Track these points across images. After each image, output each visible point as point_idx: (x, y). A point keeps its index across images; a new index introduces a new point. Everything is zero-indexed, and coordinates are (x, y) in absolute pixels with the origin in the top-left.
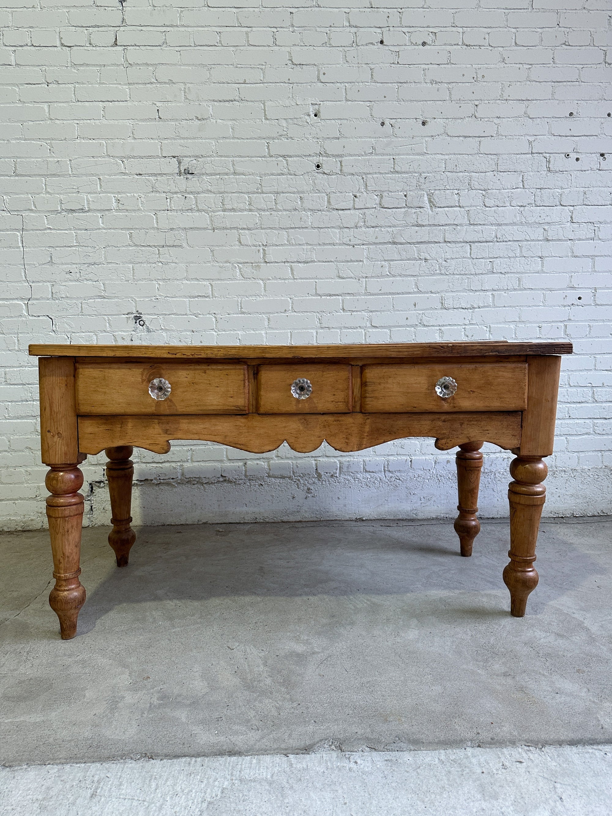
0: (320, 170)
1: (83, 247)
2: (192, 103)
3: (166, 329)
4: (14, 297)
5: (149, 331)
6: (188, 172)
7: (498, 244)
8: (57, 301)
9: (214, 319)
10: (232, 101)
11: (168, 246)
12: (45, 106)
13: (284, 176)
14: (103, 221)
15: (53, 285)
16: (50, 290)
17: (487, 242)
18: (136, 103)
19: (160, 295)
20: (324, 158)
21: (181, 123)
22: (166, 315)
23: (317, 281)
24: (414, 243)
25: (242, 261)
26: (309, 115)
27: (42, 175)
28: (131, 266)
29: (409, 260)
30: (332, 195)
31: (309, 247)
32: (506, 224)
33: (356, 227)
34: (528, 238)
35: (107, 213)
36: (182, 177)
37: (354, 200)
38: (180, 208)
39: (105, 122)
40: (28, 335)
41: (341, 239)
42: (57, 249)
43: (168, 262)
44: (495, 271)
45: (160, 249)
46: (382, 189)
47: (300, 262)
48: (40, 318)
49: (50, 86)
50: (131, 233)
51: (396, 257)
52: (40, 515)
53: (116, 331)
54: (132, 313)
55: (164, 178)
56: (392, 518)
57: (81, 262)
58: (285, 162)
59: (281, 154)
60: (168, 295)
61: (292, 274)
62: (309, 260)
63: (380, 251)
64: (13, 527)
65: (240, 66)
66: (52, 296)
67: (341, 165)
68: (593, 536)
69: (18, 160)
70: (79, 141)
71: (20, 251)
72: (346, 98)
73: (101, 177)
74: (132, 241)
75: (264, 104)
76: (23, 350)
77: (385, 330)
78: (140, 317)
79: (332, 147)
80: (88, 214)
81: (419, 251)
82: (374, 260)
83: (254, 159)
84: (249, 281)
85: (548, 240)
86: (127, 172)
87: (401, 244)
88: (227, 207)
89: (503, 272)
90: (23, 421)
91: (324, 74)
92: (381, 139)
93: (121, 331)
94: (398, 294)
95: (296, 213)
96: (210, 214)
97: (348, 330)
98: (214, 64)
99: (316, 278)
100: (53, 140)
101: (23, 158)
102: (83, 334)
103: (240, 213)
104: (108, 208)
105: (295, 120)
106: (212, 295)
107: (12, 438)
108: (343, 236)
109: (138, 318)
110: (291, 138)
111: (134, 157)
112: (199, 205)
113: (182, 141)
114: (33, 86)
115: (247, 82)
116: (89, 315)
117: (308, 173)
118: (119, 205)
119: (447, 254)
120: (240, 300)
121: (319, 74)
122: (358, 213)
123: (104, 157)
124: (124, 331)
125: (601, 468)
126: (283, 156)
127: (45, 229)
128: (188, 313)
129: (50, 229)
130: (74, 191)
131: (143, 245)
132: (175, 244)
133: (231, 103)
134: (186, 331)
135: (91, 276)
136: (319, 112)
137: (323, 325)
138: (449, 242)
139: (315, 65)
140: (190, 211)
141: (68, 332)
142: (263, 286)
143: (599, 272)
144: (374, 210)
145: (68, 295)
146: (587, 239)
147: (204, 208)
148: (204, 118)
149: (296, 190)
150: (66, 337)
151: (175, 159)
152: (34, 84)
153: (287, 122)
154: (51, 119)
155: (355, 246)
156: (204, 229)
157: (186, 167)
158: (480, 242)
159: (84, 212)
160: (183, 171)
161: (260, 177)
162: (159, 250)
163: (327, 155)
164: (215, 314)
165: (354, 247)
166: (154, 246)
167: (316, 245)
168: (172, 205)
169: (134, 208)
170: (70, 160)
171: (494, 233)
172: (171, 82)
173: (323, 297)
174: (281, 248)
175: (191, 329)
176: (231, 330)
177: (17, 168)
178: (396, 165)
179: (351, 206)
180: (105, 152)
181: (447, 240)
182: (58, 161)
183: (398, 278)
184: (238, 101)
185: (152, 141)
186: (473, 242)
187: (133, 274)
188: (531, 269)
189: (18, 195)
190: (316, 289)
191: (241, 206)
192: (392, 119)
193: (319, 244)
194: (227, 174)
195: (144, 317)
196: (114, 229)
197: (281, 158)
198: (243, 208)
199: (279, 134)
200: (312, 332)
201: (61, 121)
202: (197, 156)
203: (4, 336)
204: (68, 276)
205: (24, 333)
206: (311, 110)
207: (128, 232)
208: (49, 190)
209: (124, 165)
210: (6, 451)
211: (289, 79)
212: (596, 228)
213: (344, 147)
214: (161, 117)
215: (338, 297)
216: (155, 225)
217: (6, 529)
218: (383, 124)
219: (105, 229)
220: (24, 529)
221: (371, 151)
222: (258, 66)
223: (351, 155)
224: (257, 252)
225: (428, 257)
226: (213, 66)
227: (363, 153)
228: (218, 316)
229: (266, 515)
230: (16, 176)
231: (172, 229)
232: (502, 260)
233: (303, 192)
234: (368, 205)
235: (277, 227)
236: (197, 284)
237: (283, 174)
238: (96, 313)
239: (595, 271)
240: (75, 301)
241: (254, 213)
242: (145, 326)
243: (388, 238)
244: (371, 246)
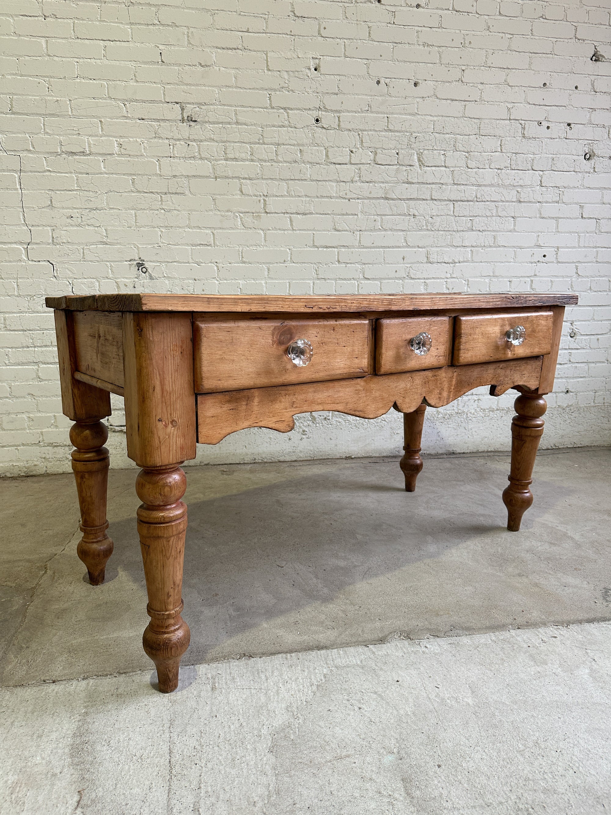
0: (319, 125)
1: (84, 192)
2: (195, 48)
3: (169, 277)
4: (13, 241)
5: (151, 278)
6: (191, 120)
7: (477, 203)
8: (58, 246)
9: (216, 268)
10: (235, 49)
11: (170, 193)
12: (43, 41)
13: (284, 129)
14: (104, 165)
15: (54, 230)
16: (50, 234)
17: (468, 201)
18: (139, 45)
19: (163, 243)
20: (323, 113)
21: (184, 68)
22: (168, 262)
23: (314, 232)
24: (404, 200)
25: (243, 210)
26: (309, 69)
27: (40, 114)
28: (133, 212)
29: (399, 215)
30: (330, 150)
31: (308, 199)
32: (485, 185)
33: (352, 181)
34: (503, 199)
35: (109, 157)
36: (185, 124)
37: (350, 156)
38: (183, 155)
39: (106, 62)
40: (28, 280)
41: (338, 192)
42: (57, 192)
43: (170, 210)
44: (474, 229)
45: (163, 196)
46: (376, 146)
47: (299, 214)
48: (41, 263)
49: (48, 19)
50: (134, 179)
51: (388, 212)
52: (43, 460)
53: (119, 278)
54: (135, 260)
55: (167, 124)
56: (377, 455)
57: (82, 207)
58: (286, 114)
59: (282, 106)
60: (171, 243)
61: (292, 225)
62: (308, 212)
63: (373, 205)
64: (16, 472)
65: (243, 13)
66: (53, 241)
67: (339, 121)
68: (552, 465)
69: (15, 97)
70: (79, 81)
71: (18, 193)
72: (345, 54)
73: (103, 120)
74: (134, 187)
75: (266, 54)
76: (23, 296)
77: (376, 282)
78: (143, 264)
79: (331, 102)
80: (89, 157)
81: (408, 207)
82: (368, 214)
83: (257, 110)
84: (250, 231)
85: (520, 202)
86: (129, 115)
87: (393, 199)
88: (230, 156)
89: (481, 230)
90: (24, 367)
91: (325, 28)
92: (376, 97)
93: (124, 278)
94: (389, 247)
95: (296, 165)
96: (213, 163)
97: (342, 282)
98: (218, 10)
99: (314, 230)
100: (51, 77)
101: (20, 95)
102: (85, 280)
103: (242, 163)
104: (110, 153)
105: (296, 73)
106: (214, 244)
107: (13, 384)
108: (340, 190)
109: (140, 265)
110: (292, 90)
111: (137, 101)
112: (201, 153)
113: (185, 87)
114: (29, 18)
115: (250, 31)
116: (91, 261)
117: (307, 126)
118: (122, 149)
119: (433, 211)
120: (241, 249)
121: (319, 28)
122: (354, 169)
123: (105, 99)
124: (126, 278)
125: (555, 407)
126: (285, 109)
127: (45, 171)
128: (191, 261)
129: (49, 171)
130: (75, 132)
131: (146, 191)
132: (178, 192)
133: (234, 51)
134: (188, 279)
135: (92, 221)
136: (319, 67)
137: (320, 277)
138: (436, 200)
139: (316, 19)
140: (192, 159)
141: (70, 278)
142: (263, 236)
143: (561, 233)
144: (368, 165)
145: (70, 241)
146: (553, 202)
147: (206, 157)
148: (207, 64)
149: (296, 143)
150: (68, 283)
151: (178, 106)
152: (30, 16)
153: (288, 74)
154: (49, 56)
155: (351, 200)
156: (207, 177)
157: (189, 114)
158: (462, 201)
159: (85, 156)
160: (186, 118)
161: (262, 128)
162: (161, 197)
163: (326, 110)
164: (216, 262)
165: (349, 200)
166: (157, 192)
167: (314, 197)
168: (176, 152)
169: (136, 154)
170: (70, 100)
171: (474, 193)
172: (174, 25)
173: (320, 249)
174: (281, 199)
175: (194, 277)
176: (232, 279)
177: (14, 106)
178: (389, 123)
179: (347, 161)
180: (106, 94)
181: (433, 198)
182: (57, 101)
183: (389, 233)
184: (241, 50)
185: (155, 85)
186: (456, 201)
187: (136, 220)
188: (505, 228)
189: (14, 134)
190: (313, 241)
191: (243, 155)
192: (387, 78)
193: (317, 197)
194: (229, 123)
195: (147, 265)
196: (116, 174)
197: (282, 111)
198: (245, 158)
199: (281, 86)
200: (309, 283)
201: (60, 58)
202: (200, 104)
203: (2, 281)
204: (69, 221)
205: (24, 278)
206: (312, 64)
207: (130, 178)
208: (48, 131)
209: (126, 109)
210: (7, 398)
211: (291, 31)
212: (561, 192)
213: (342, 103)
214: (164, 60)
215: (334, 249)
216: (158, 172)
217: (9, 475)
218: (378, 82)
219: (106, 174)
220: (28, 475)
221: (367, 109)
222: (261, 16)
223: (348, 112)
224: (258, 202)
225: (416, 214)
226: (217, 12)
227: (360, 110)
228: (220, 265)
229: (263, 456)
230: (13, 113)
231: (175, 176)
232: (480, 218)
233: (303, 145)
234: (363, 161)
235: (278, 178)
236: (200, 232)
237: (284, 126)
238: (98, 259)
239: (558, 232)
240: (76, 247)
241: (255, 163)
242: (147, 273)
243: (381, 194)
244: (365, 201)
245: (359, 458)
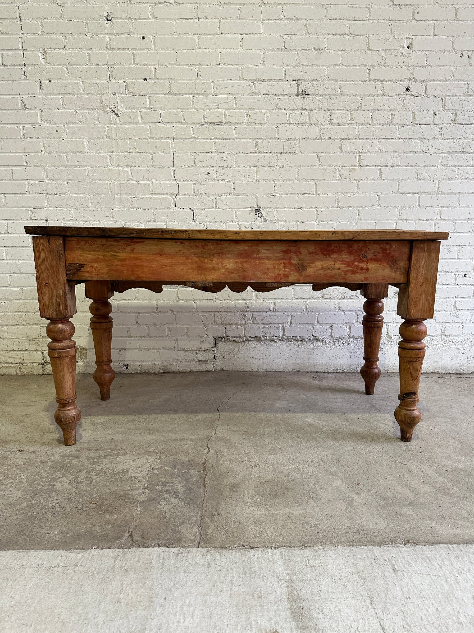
0: (409, 93)
1: (220, 153)
2: (311, 36)
3: (279, 220)
4: (165, 193)
5: (265, 221)
6: (305, 93)
8: (197, 197)
9: (316, 212)
10: (343, 35)
11: (284, 153)
12: (196, 37)
13: (379, 97)
14: (236, 132)
15: (195, 184)
16: (193, 188)
18: (267, 36)
19: (276, 193)
20: (413, 83)
21: (302, 52)
22: (279, 208)
23: (400, 181)
25: (342, 165)
26: (403, 47)
27: (191, 94)
28: (255, 169)
30: (417, 113)
31: (396, 154)
33: (434, 139)
35: (239, 125)
36: (299, 97)
37: (434, 117)
38: (297, 122)
39: (242, 51)
40: (175, 223)
41: (422, 148)
42: (200, 154)
43: (284, 166)
45: (279, 155)
46: (457, 109)
47: (387, 166)
48: (185, 210)
49: (200, 20)
50: (257, 142)
51: (464, 163)
53: (241, 222)
54: (254, 207)
55: (286, 97)
56: (444, 372)
57: (217, 166)
58: (381, 85)
59: (378, 79)
60: (282, 193)
61: (381, 175)
62: (395, 164)
63: (452, 158)
64: (157, 370)
65: (351, 5)
66: (194, 192)
67: (426, 89)
69: (173, 81)
70: (221, 66)
71: (171, 156)
72: (434, 33)
73: (237, 96)
74: (257, 148)
75: (368, 38)
77: (451, 222)
78: (259, 210)
79: (420, 74)
80: (225, 126)
82: (446, 165)
83: (358, 83)
84: (346, 181)
86: (257, 92)
87: (469, 153)
88: (333, 121)
91: (418, 13)
92: (459, 68)
93: (244, 221)
94: (464, 193)
95: (388, 127)
96: (319, 127)
97: (422, 222)
98: (331, 4)
99: (399, 179)
100: (201, 65)
101: (177, 79)
102: (216, 223)
103: (343, 126)
104: (241, 122)
105: (392, 51)
106: (316, 192)
107: (159, 302)
108: (423, 146)
109: (258, 211)
110: (388, 66)
111: (263, 80)
112: (311, 120)
113: (302, 67)
114: (187, 20)
115: (356, 19)
116: (221, 208)
117: (399, 94)
118: (250, 119)
120: (337, 196)
121: (414, 13)
122: (436, 128)
123: (240, 80)
124: (246, 221)
126: (381, 81)
127: (191, 138)
128: (297, 207)
129: (195, 138)
130: (215, 107)
131: (266, 152)
132: (291, 151)
133: (342, 36)
134: (293, 221)
135: (224, 177)
136: (412, 45)
137: (402, 218)
139: (411, 6)
140: (304, 124)
141: (205, 222)
142: (356, 185)
144: (449, 125)
145: (207, 192)
147: (315, 122)
148: (320, 49)
149: (389, 109)
150: (203, 226)
151: (295, 82)
152: (188, 19)
153: (385, 52)
154: (200, 48)
155: (432, 154)
156: (314, 139)
157: (303, 89)
159: (221, 125)
160: (301, 92)
161: (361, 97)
162: (277, 156)
163: (416, 80)
164: (317, 207)
165: (431, 154)
166: (274, 152)
167: (401, 153)
168: (291, 120)
169: (261, 122)
170: (213, 82)
172: (296, 18)
173: (404, 195)
174: (374, 154)
175: (297, 220)
176: (328, 221)
177: (172, 88)
178: (470, 89)
179: (431, 122)
180: (241, 76)
182: (204, 83)
183: (465, 181)
184: (348, 35)
185: (278, 67)
187: (257, 175)
189: (171, 110)
190: (399, 188)
191: (344, 120)
192: (469, 51)
193: (404, 152)
194: (335, 95)
195: (262, 211)
196: (244, 139)
197: (378, 83)
198: (345, 122)
199: (379, 62)
200: (393, 223)
201: (208, 50)
202: (313, 80)
203: (156, 223)
204: (207, 176)
205: (172, 221)
206: (405, 43)
207: (255, 141)
208: (195, 106)
209: (255, 87)
210: (154, 312)
211: (390, 17)
213: (429, 74)
214: (286, 47)
215: (415, 195)
216: (277, 136)
217: (151, 371)
218: (461, 55)
219: (237, 138)
221: (450, 78)
222: (366, 6)
223: (434, 81)
224: (354, 158)
226: (330, 5)
227: (444, 79)
228: (319, 210)
229: (345, 367)
230: (171, 94)
231: (289, 139)
233: (394, 110)
234: (445, 122)
235: (372, 137)
236: (305, 183)
237: (379, 95)
238: (227, 207)
240: (211, 197)
241: (354, 126)
242: (262, 217)
243: (459, 149)
244: (445, 155)
245: (428, 373)
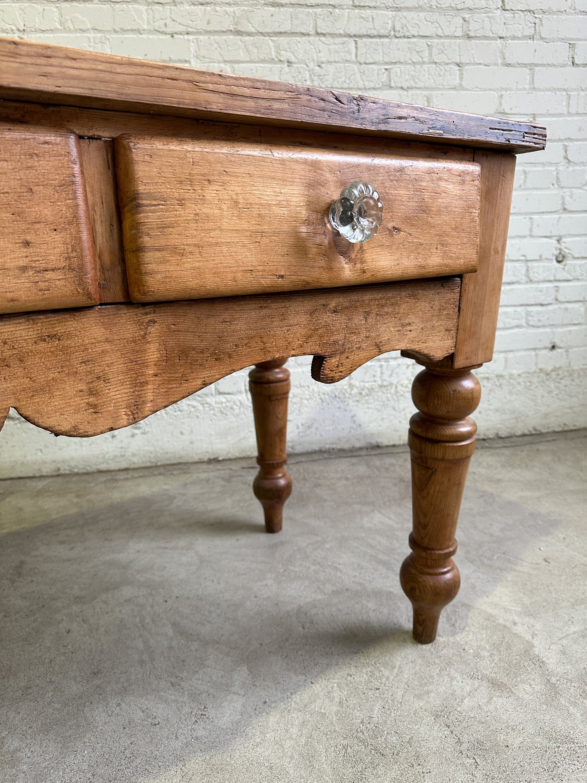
7: (396, 40)
17: (380, 36)
24: (268, 34)
29: (263, 61)
31: (99, 35)
32: (408, 9)
34: (440, 33)
41: (151, 22)
44: (393, 84)
51: (242, 55)
68: (527, 466)
81: (278, 48)
82: (207, 60)
85: (469, 37)
87: (249, 34)
89: (405, 87)
108: (154, 18)
119: (321, 55)
125: (535, 372)
138: (324, 35)
143: (539, 90)
146: (525, 37)
155: (175, 36)
158: (370, 36)
165: (172, 36)
167: (109, 32)
171: (390, 22)
174: (51, 35)
181: (319, 31)
186: (360, 36)
188: (445, 83)
212: (537, 21)
225: (293, 59)
232: (402, 67)
239: (534, 89)
243: (228, 25)
244: (201, 37)
